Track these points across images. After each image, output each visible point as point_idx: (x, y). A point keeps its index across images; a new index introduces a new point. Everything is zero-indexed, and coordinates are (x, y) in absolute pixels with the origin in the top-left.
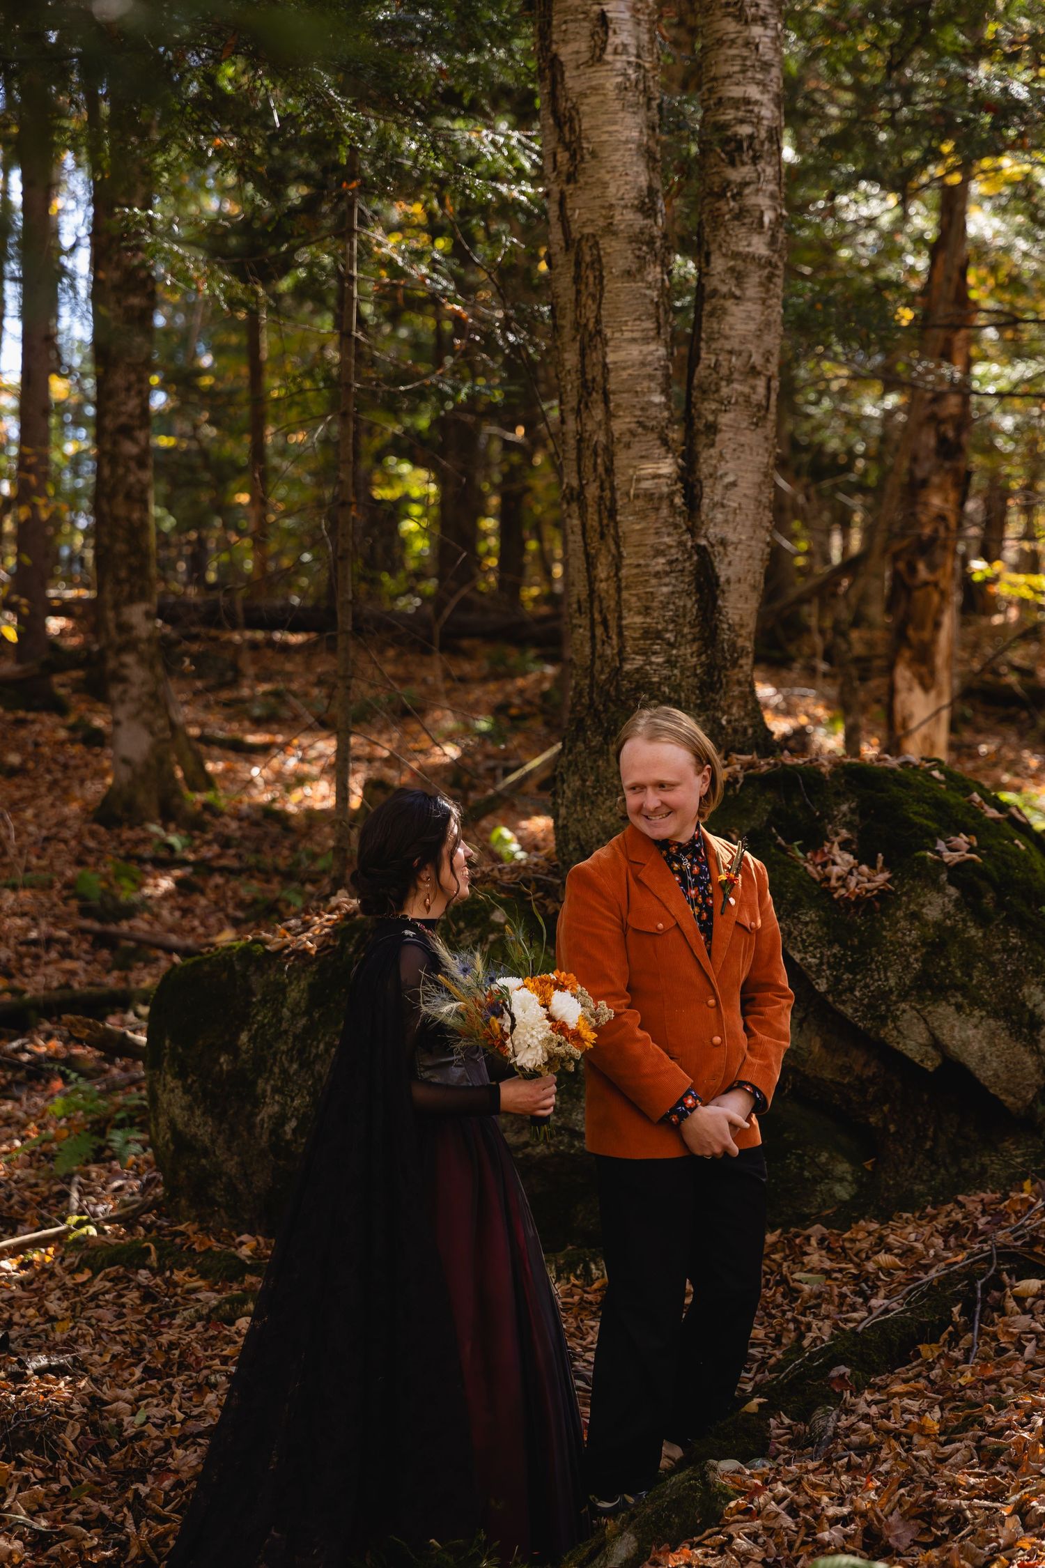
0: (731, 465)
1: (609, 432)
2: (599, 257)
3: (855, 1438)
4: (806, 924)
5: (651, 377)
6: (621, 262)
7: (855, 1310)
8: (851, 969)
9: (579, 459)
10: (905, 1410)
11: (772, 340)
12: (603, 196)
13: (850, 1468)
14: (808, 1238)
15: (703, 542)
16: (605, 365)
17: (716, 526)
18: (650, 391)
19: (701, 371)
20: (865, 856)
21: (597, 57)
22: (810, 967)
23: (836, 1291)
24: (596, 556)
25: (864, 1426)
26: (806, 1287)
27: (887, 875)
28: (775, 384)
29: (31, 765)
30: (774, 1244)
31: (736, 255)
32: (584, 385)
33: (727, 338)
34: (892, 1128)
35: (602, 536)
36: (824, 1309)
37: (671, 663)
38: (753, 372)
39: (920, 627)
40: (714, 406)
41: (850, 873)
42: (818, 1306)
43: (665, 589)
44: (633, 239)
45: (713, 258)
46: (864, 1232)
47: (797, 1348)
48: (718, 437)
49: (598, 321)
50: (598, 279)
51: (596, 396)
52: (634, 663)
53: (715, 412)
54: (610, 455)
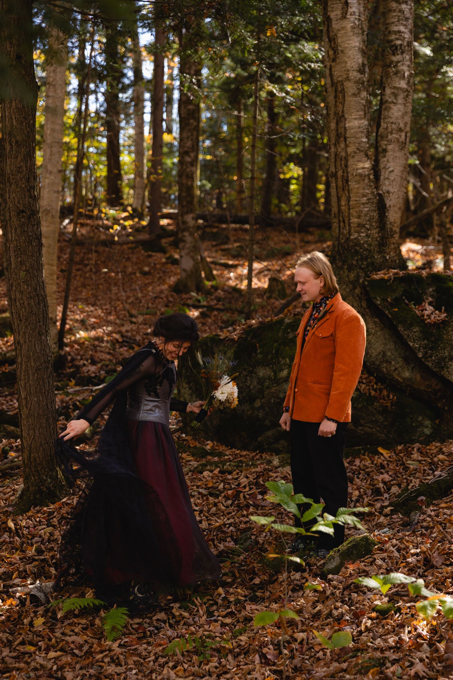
0: (391, 164)
1: (346, 152)
2: (344, 89)
3: (425, 524)
4: (415, 332)
5: (362, 132)
6: (352, 90)
7: (429, 476)
8: (431, 349)
9: (335, 162)
10: (445, 514)
11: (408, 119)
12: (345, 66)
13: (422, 535)
14: (413, 448)
15: (381, 192)
16: (345, 128)
17: (386, 186)
18: (362, 137)
19: (381, 130)
20: (437, 307)
21: (344, 17)
22: (416, 348)
23: (422, 468)
24: (341, 197)
25: (428, 519)
26: (412, 467)
27: (445, 315)
28: (409, 135)
29: (152, 271)
30: (401, 450)
31: (395, 88)
32: (338, 135)
33: (391, 118)
34: (446, 408)
35: (343, 190)
36: (418, 475)
37: (368, 236)
38: (400, 130)
40: (385, 143)
41: (432, 314)
42: (415, 474)
43: (366, 209)
44: (357, 82)
45: (386, 89)
46: (434, 446)
47: (407, 489)
48: (387, 154)
49: (343, 112)
50: (344, 96)
51: (342, 139)
52: (354, 236)
53: (386, 145)
54: (347, 160)
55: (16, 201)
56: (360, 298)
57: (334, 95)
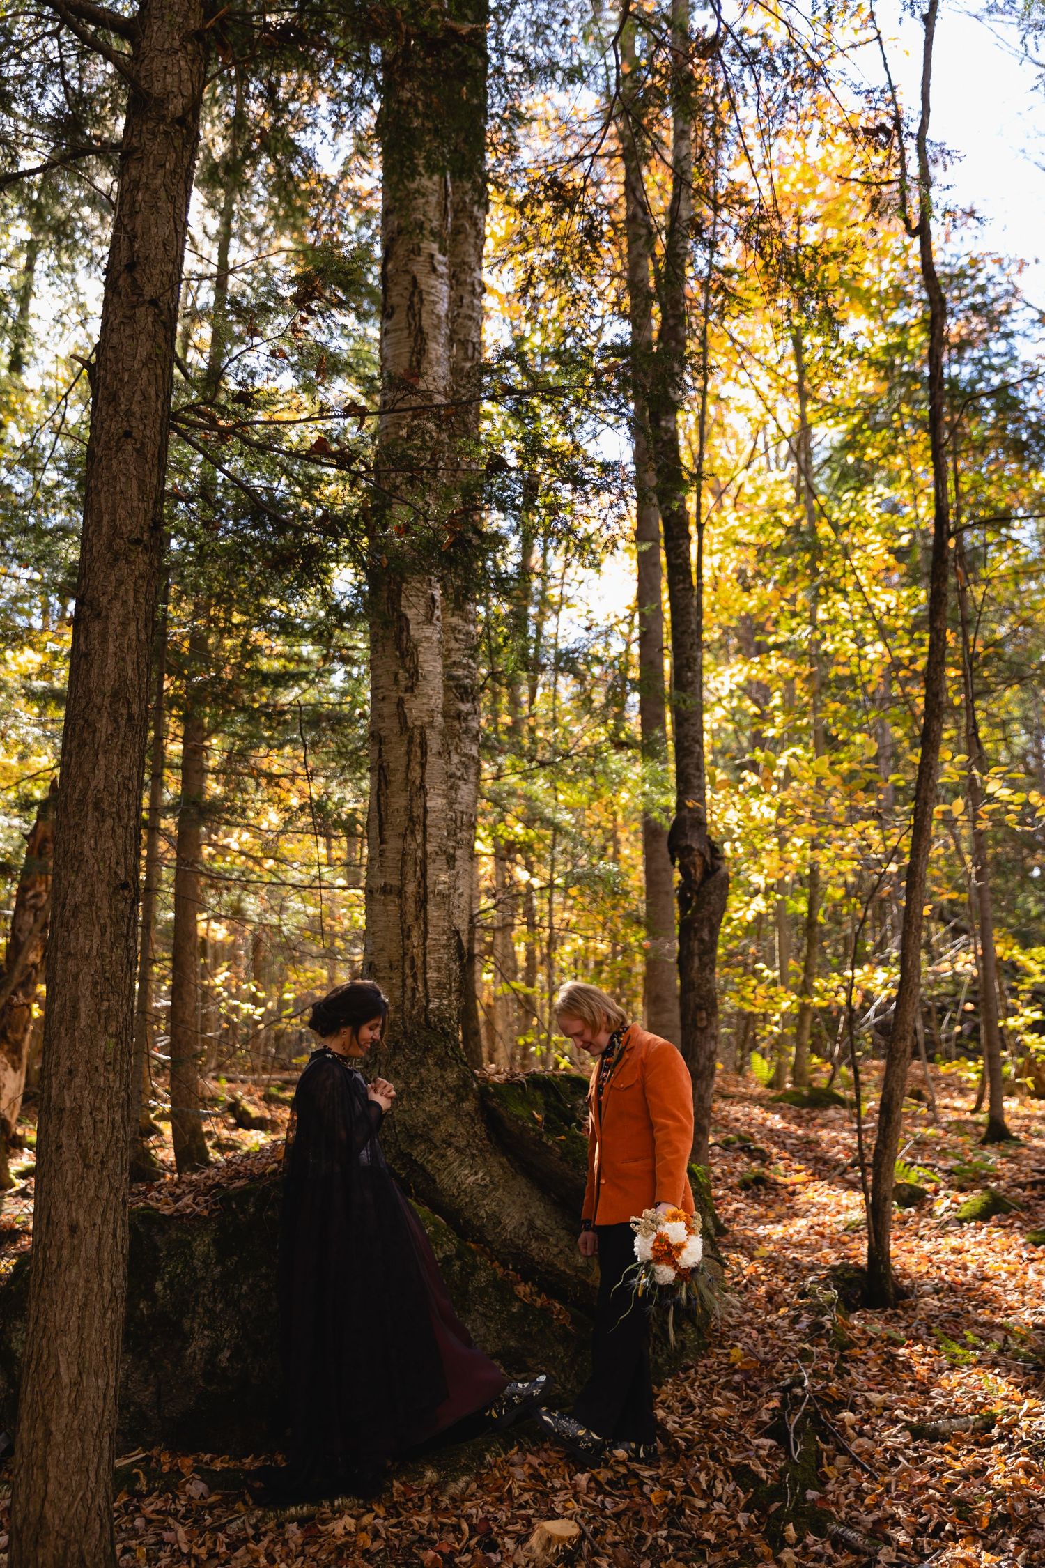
1: (425, 852)
2: (424, 741)
6: (436, 746)
9: (402, 866)
12: (428, 703)
16: (425, 808)
24: (410, 930)
32: (411, 819)
33: (459, 803)
35: (417, 918)
39: (16, 1031)
48: (456, 864)
49: (422, 780)
50: (424, 754)
51: (418, 827)
52: (434, 1004)
53: (454, 848)
54: (424, 863)
55: (114, 860)
56: (473, 1119)
57: (404, 749)
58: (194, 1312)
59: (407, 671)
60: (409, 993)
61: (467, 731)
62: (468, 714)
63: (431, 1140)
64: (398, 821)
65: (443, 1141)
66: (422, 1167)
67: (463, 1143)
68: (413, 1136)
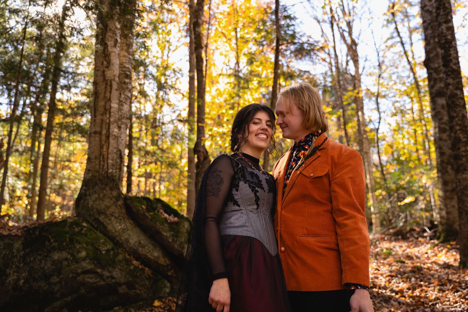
1: (109, 120)
2: (111, 84)
4: (165, 227)
5: (116, 111)
6: (115, 87)
8: (176, 237)
9: (102, 125)
16: (110, 106)
18: (116, 114)
20: (169, 215)
22: (167, 236)
24: (103, 146)
27: (177, 218)
32: (105, 109)
35: (106, 142)
43: (115, 157)
49: (110, 97)
50: (111, 88)
51: (108, 112)
52: (110, 171)
53: (121, 124)
54: (109, 125)
56: (121, 207)
57: (104, 86)
58: (11, 267)
59: (106, 61)
60: (102, 167)
61: (127, 88)
62: (128, 83)
63: (106, 214)
64: (101, 110)
65: (111, 215)
66: (102, 223)
67: (117, 215)
68: (100, 213)
